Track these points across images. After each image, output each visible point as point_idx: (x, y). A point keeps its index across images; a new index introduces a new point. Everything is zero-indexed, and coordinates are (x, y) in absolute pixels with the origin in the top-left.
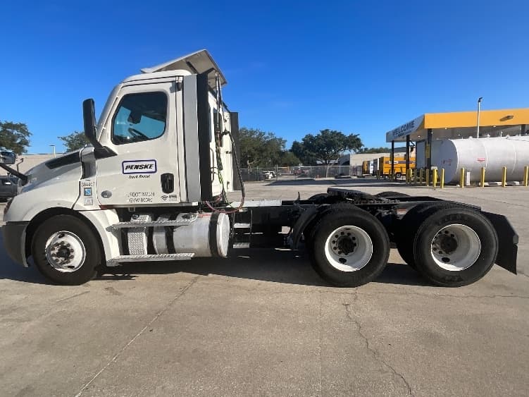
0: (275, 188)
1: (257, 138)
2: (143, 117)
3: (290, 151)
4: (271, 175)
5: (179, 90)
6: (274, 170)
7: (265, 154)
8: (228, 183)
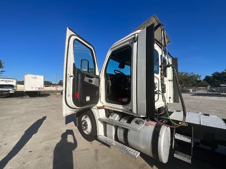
0: (196, 97)
1: (184, 75)
2: (126, 66)
3: (204, 80)
4: (192, 90)
5: (135, 42)
6: (193, 88)
7: (188, 82)
8: (170, 98)
